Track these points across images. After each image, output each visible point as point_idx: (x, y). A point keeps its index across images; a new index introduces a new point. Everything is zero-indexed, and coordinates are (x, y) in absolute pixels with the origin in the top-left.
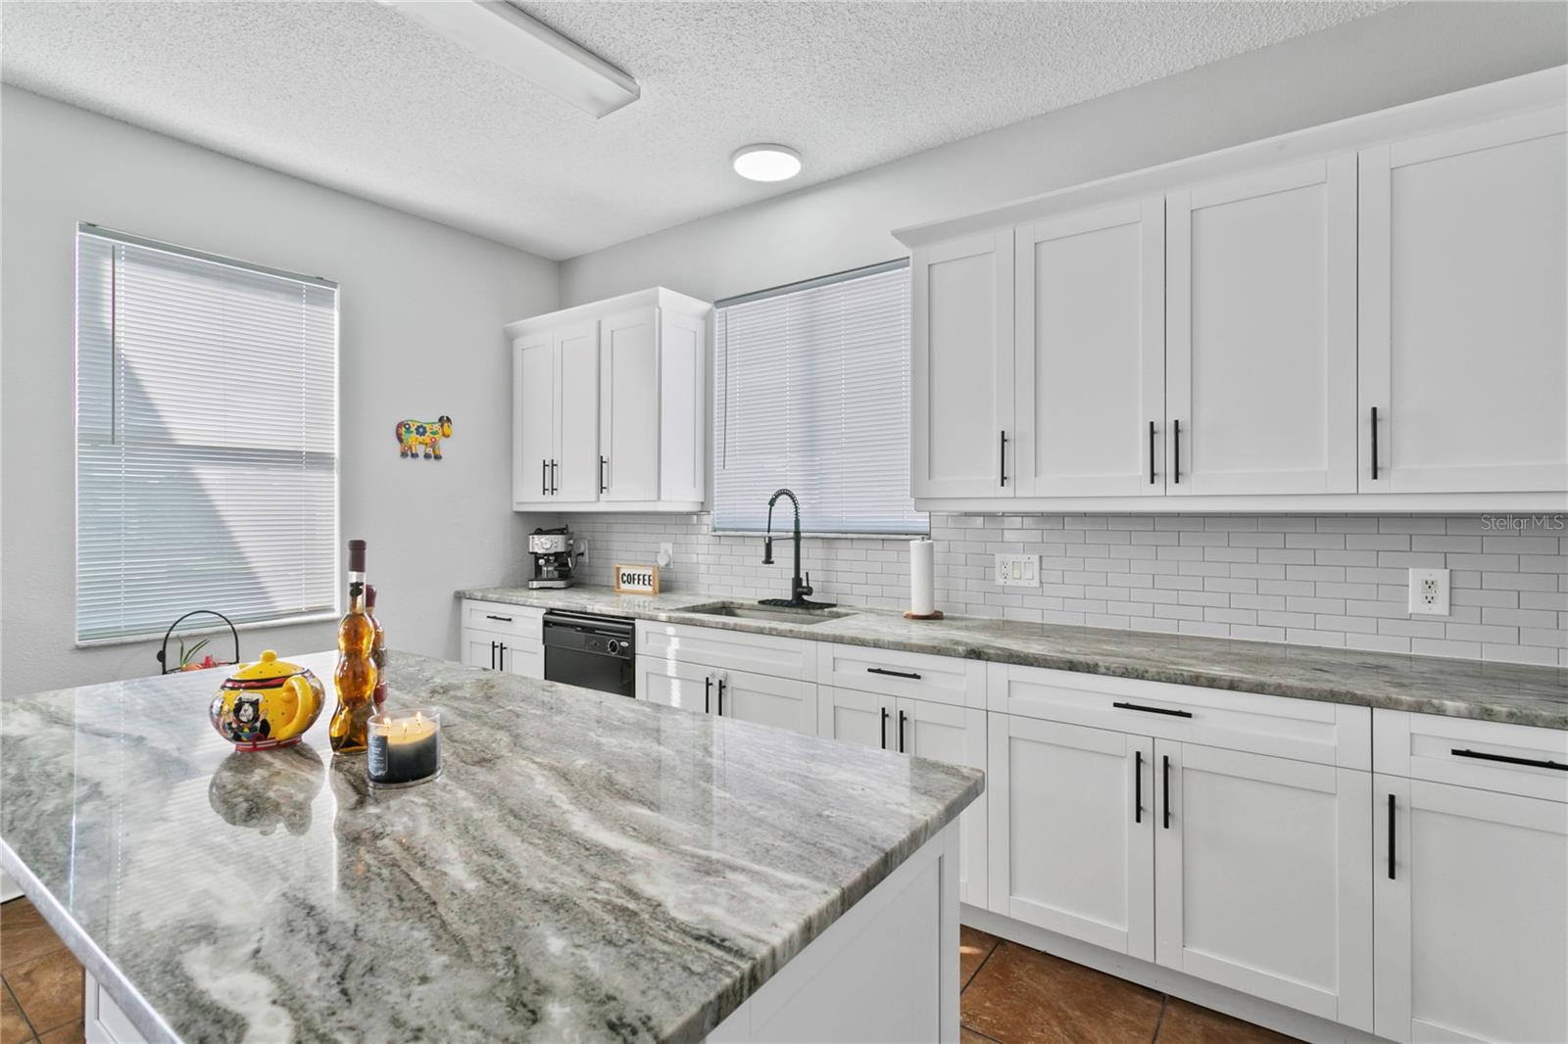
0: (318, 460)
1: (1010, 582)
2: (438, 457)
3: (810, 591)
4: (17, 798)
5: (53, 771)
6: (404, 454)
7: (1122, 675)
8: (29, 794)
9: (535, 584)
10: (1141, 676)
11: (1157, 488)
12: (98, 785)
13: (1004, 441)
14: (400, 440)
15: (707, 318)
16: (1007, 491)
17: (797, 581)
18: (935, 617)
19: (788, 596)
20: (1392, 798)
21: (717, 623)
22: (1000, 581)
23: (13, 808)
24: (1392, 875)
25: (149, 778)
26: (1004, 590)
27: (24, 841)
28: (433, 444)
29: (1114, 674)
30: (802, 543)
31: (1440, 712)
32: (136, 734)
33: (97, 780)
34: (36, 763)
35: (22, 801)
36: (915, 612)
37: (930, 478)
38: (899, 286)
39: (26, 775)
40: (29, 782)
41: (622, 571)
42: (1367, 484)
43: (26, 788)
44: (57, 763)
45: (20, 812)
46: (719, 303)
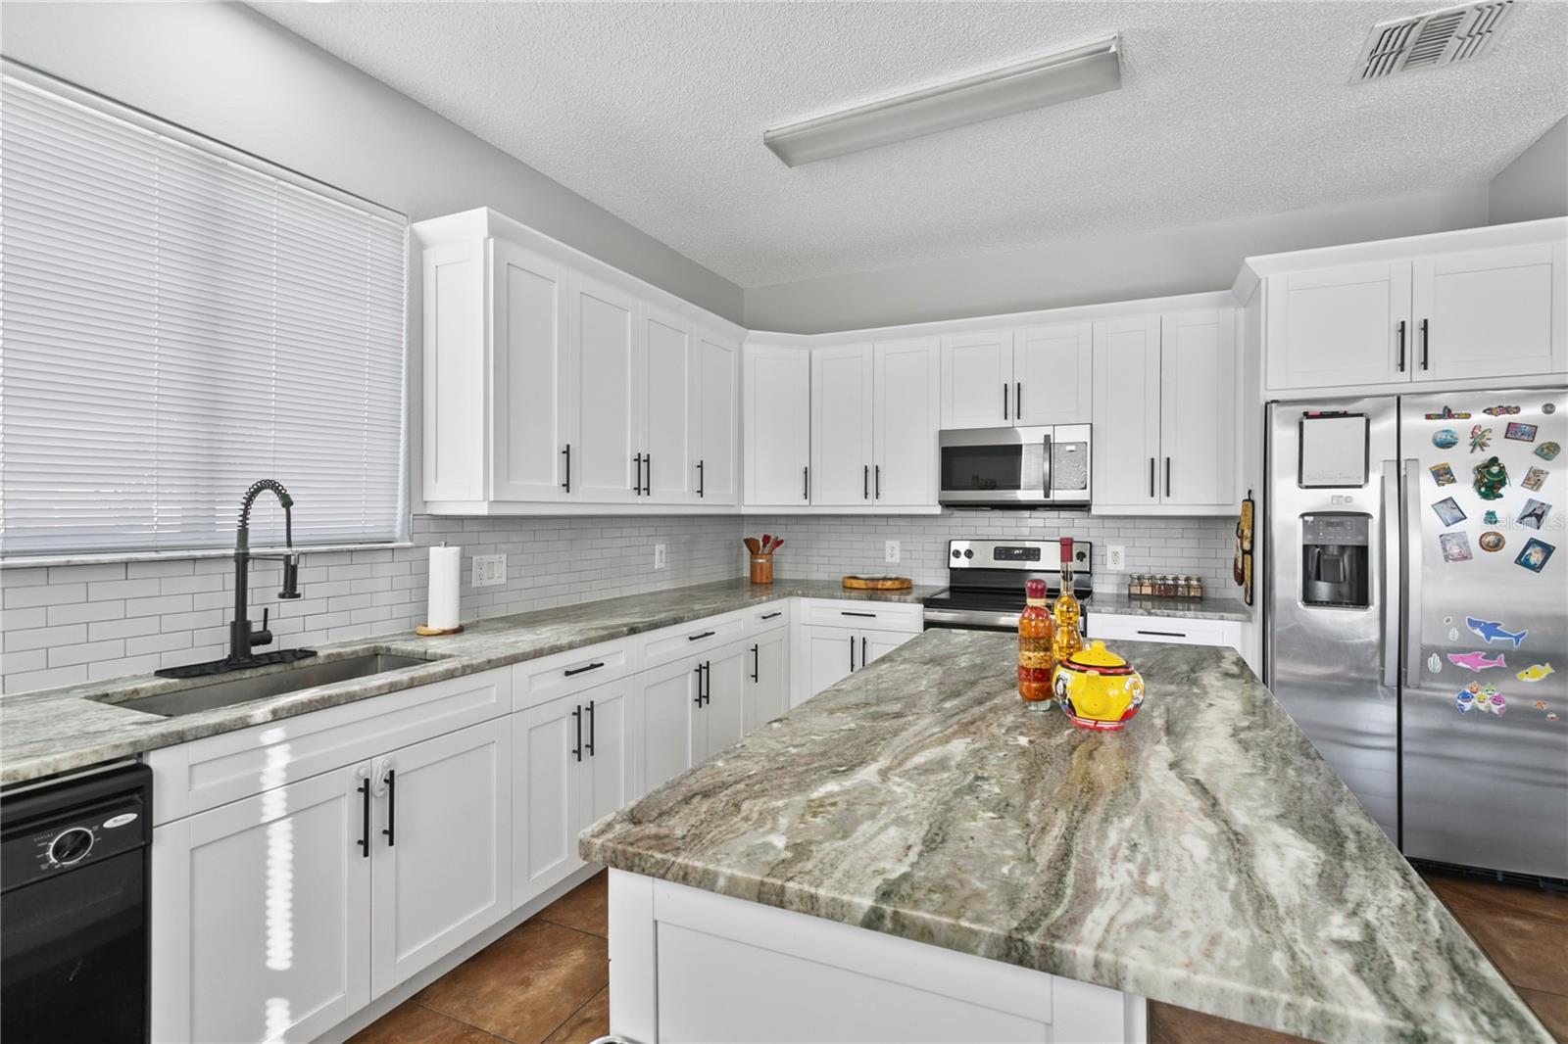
4: (1287, 745)
5: (1259, 760)
8: (1278, 745)
12: (1233, 735)
21: (380, 687)
23: (1290, 738)
25: (1199, 728)
27: (1284, 718)
32: (1172, 774)
33: (1233, 738)
34: (1271, 774)
35: (1284, 742)
39: (1280, 763)
40: (1278, 755)
43: (1281, 750)
44: (1254, 766)
45: (1286, 734)
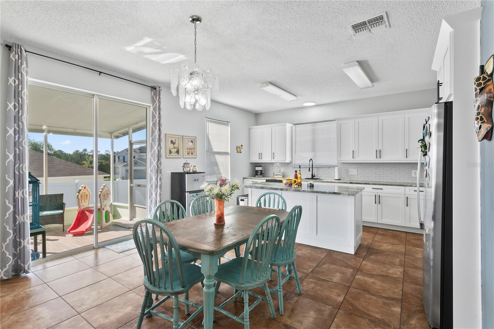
0: (226, 153)
1: (352, 174)
2: (241, 152)
3: (315, 176)
6: (237, 152)
7: (373, 185)
9: (256, 176)
10: (376, 184)
11: (377, 159)
13: (353, 152)
14: (237, 149)
15: (292, 127)
16: (354, 159)
17: (312, 174)
18: (339, 180)
19: (311, 177)
20: (407, 197)
22: (350, 174)
24: (407, 206)
26: (351, 175)
28: (241, 150)
29: (372, 184)
30: (313, 168)
31: (413, 186)
36: (336, 179)
37: (340, 157)
38: (334, 125)
41: (275, 174)
42: (406, 159)
46: (294, 125)
